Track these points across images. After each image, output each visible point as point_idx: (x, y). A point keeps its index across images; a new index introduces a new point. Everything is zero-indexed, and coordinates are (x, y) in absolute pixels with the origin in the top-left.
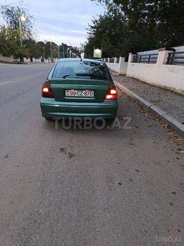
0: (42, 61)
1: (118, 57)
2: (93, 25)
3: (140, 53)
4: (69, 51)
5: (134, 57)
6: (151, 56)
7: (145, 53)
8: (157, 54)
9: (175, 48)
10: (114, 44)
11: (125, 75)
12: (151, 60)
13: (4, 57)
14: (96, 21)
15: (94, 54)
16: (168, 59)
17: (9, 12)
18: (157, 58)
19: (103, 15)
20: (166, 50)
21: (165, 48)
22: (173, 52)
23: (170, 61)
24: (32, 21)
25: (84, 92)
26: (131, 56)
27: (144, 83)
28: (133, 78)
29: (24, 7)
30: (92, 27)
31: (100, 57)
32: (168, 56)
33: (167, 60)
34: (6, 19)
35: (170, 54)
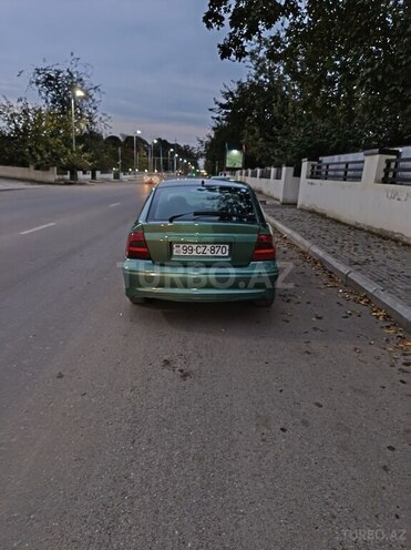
0: (117, 176)
1: (279, 167)
2: (225, 102)
3: (326, 160)
4: (173, 154)
5: (313, 166)
6: (350, 166)
7: (336, 158)
8: (363, 162)
9: (400, 150)
10: (269, 140)
11: (295, 204)
12: (351, 175)
13: (38, 172)
14: (231, 94)
15: (228, 161)
16: (386, 171)
17: (50, 82)
18: (362, 170)
19: (244, 80)
20: (380, 153)
21: (377, 150)
22: (395, 157)
23: (391, 175)
24: (96, 96)
25: (209, 247)
26: (305, 165)
27: (337, 222)
28: (312, 212)
29: (80, 69)
30: (222, 106)
31: (241, 166)
32: (384, 166)
33: (382, 175)
34: (44, 94)
35: (388, 162)
